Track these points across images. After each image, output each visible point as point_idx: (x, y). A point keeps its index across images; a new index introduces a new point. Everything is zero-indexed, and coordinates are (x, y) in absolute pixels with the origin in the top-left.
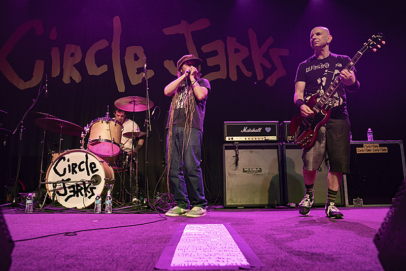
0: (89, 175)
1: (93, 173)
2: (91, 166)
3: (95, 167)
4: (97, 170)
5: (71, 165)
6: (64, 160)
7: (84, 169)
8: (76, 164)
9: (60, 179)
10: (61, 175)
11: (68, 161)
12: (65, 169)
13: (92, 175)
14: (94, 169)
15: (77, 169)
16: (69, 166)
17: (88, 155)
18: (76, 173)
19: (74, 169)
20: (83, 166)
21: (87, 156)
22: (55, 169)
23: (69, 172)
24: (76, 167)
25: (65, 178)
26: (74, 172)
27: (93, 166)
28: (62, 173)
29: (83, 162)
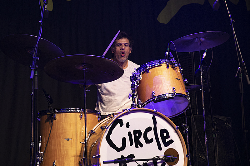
0: (160, 148)
1: (166, 146)
2: (162, 135)
3: (168, 136)
4: (171, 141)
5: (132, 133)
6: (122, 125)
7: (152, 140)
8: (139, 132)
9: (118, 155)
10: (118, 150)
11: (128, 126)
12: (124, 139)
13: (164, 149)
14: (167, 140)
15: (142, 140)
16: (130, 134)
17: (156, 117)
18: (142, 145)
19: (137, 139)
20: (151, 135)
21: (154, 119)
22: (108, 138)
23: (131, 144)
24: (140, 136)
25: (125, 153)
26: (138, 144)
27: (165, 134)
28: (119, 145)
29: (149, 129)
